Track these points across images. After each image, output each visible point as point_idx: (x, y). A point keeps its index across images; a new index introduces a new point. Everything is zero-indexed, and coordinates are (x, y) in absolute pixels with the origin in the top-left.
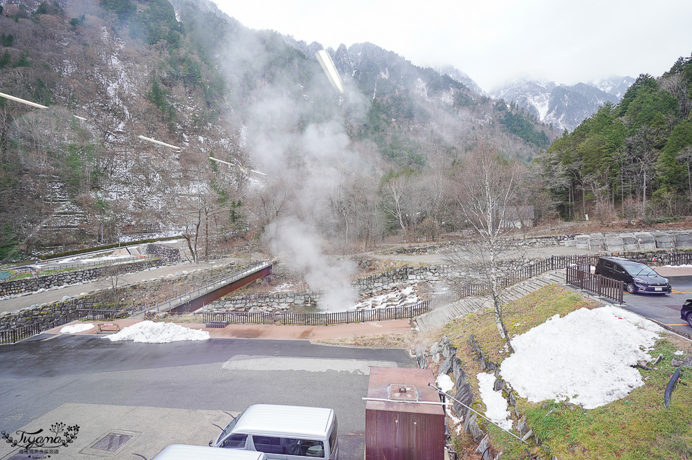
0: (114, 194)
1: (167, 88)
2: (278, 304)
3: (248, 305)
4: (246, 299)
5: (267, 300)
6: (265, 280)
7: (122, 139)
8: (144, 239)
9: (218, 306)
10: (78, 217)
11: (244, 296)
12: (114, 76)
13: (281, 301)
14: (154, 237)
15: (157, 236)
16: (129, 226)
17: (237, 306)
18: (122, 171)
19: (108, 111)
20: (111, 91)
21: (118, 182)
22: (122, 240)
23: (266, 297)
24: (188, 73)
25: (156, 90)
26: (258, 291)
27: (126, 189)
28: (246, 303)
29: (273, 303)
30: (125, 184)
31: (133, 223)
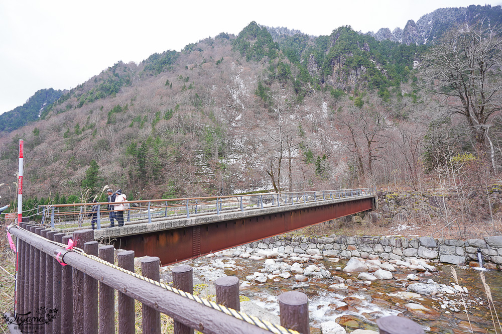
0: (232, 160)
1: (267, 86)
2: (403, 258)
3: (344, 253)
4: (340, 243)
5: (379, 248)
6: (367, 217)
7: (240, 124)
8: (250, 191)
9: (297, 249)
10: (210, 176)
11: (337, 238)
12: (237, 87)
13: (408, 252)
14: (257, 190)
15: (259, 189)
16: (240, 181)
17: (326, 253)
18: (238, 143)
19: (233, 108)
20: (235, 96)
21: (235, 151)
22: (235, 192)
23: (374, 243)
24: (282, 72)
25: (260, 87)
26: (359, 232)
27: (241, 156)
28: (340, 251)
29: (392, 255)
30: (240, 153)
31: (243, 180)
